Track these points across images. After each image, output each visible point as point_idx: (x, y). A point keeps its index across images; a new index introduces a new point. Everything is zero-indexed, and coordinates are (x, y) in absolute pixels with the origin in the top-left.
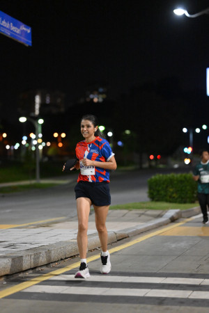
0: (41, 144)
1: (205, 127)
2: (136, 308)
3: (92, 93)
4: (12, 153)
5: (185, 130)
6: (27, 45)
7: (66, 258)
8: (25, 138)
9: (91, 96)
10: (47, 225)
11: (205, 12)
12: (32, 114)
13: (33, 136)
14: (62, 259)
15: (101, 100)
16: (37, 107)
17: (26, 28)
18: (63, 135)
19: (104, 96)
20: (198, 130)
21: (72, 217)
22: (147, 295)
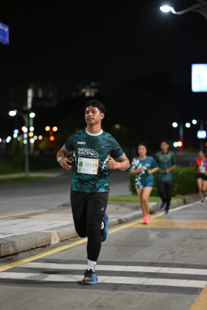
0: (32, 137)
1: (194, 122)
2: (90, 293)
3: (84, 87)
4: (4, 146)
5: (175, 125)
6: (4, 43)
7: (37, 248)
8: (16, 132)
9: (83, 90)
10: (26, 217)
11: (191, 9)
12: (24, 108)
13: (25, 129)
14: (32, 249)
15: (93, 94)
16: (30, 100)
17: (3, 26)
18: (55, 129)
19: (96, 90)
20: (188, 125)
21: (52, 210)
22: (105, 282)
